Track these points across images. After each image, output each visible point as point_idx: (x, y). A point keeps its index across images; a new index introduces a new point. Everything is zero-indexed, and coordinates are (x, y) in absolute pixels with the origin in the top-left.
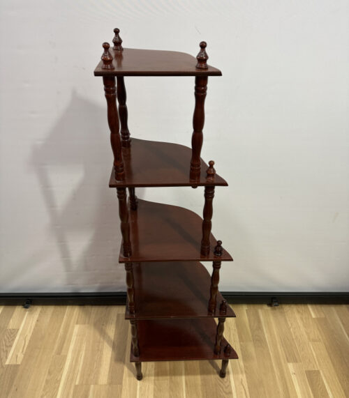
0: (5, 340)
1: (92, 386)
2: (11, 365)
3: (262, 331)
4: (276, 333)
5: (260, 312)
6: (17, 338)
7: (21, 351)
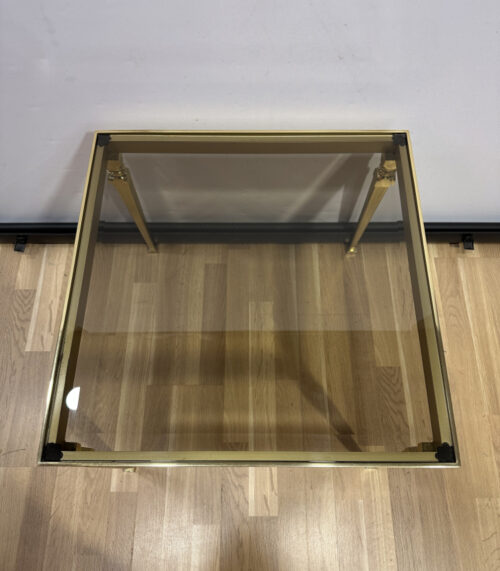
0: (16, 310)
1: (175, 388)
2: (36, 352)
3: (462, 298)
4: (484, 301)
5: (460, 261)
6: (36, 306)
7: (47, 328)
